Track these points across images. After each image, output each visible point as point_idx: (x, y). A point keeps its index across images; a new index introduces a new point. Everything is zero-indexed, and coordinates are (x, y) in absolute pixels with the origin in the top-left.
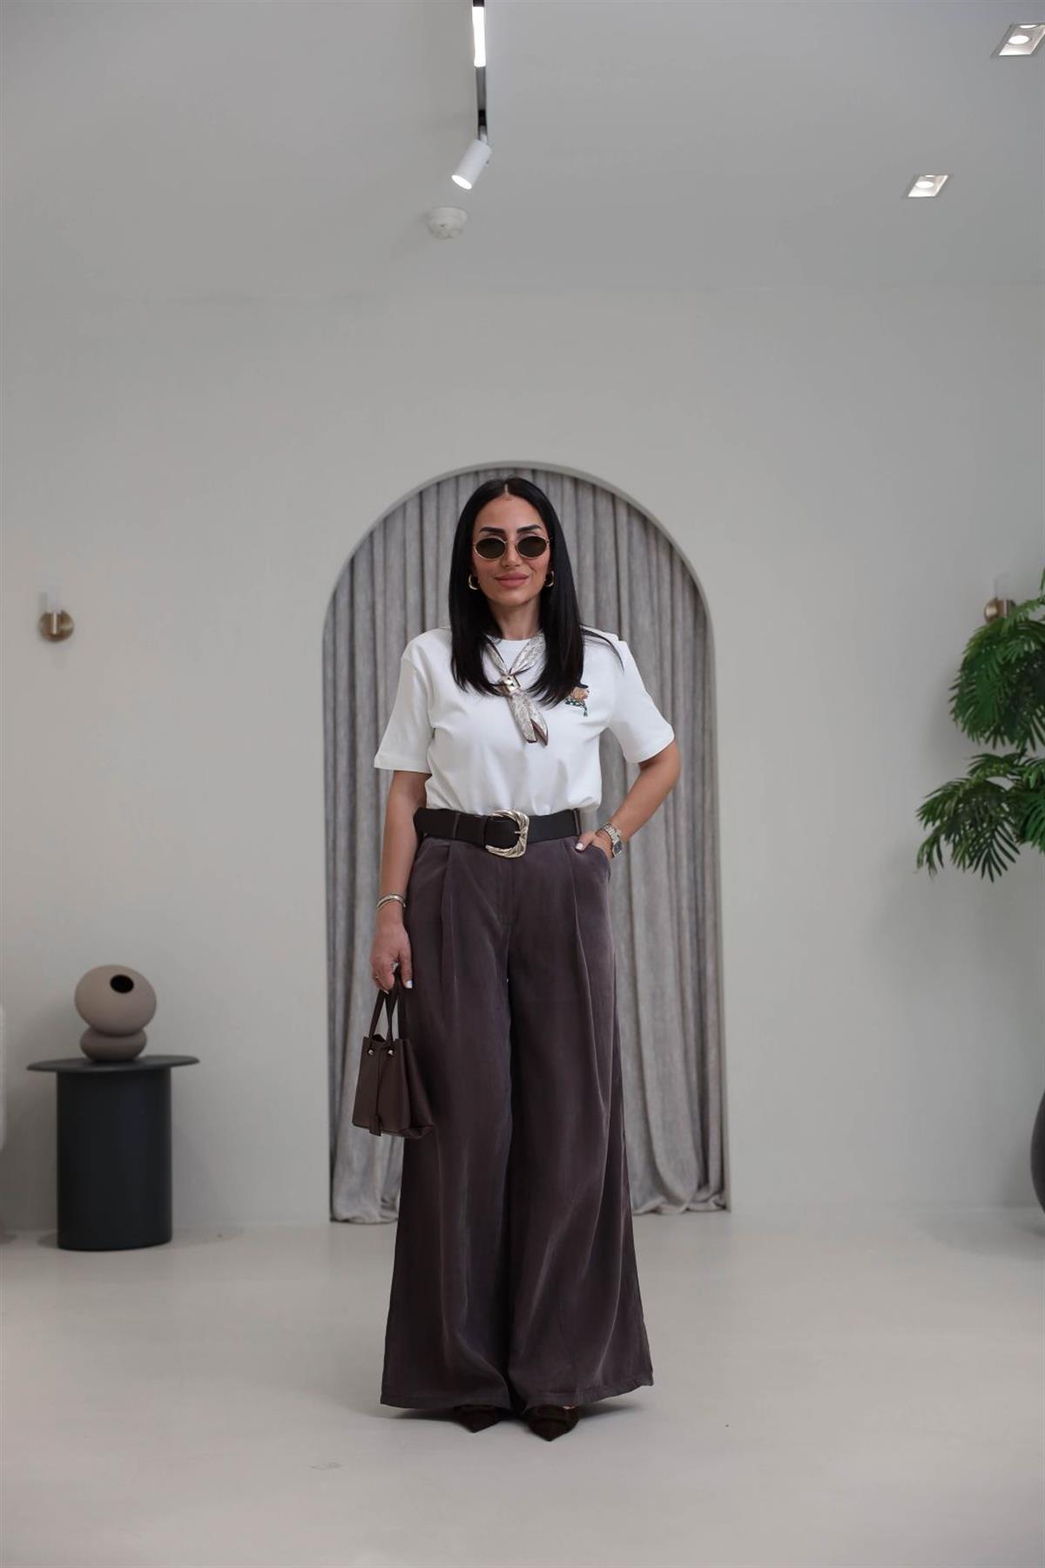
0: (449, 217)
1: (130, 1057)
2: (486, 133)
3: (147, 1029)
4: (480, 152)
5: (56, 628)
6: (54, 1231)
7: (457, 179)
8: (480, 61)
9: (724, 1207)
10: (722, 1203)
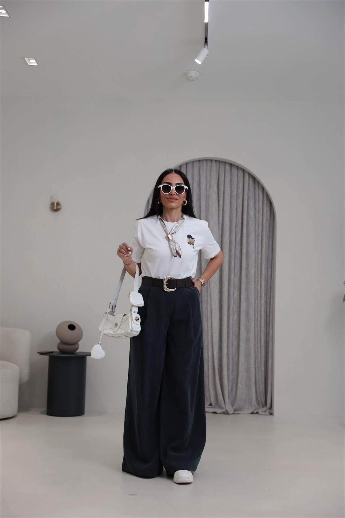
0: (193, 74)
1: (73, 352)
2: (207, 45)
3: (79, 343)
4: (205, 51)
5: (55, 207)
6: (45, 409)
7: (196, 61)
8: (206, 20)
9: (271, 414)
10: (271, 412)
